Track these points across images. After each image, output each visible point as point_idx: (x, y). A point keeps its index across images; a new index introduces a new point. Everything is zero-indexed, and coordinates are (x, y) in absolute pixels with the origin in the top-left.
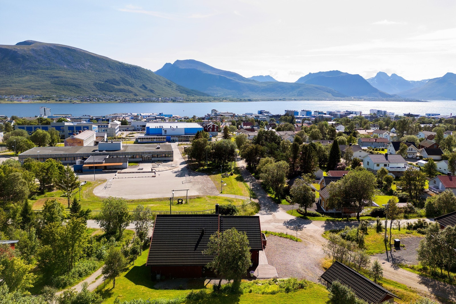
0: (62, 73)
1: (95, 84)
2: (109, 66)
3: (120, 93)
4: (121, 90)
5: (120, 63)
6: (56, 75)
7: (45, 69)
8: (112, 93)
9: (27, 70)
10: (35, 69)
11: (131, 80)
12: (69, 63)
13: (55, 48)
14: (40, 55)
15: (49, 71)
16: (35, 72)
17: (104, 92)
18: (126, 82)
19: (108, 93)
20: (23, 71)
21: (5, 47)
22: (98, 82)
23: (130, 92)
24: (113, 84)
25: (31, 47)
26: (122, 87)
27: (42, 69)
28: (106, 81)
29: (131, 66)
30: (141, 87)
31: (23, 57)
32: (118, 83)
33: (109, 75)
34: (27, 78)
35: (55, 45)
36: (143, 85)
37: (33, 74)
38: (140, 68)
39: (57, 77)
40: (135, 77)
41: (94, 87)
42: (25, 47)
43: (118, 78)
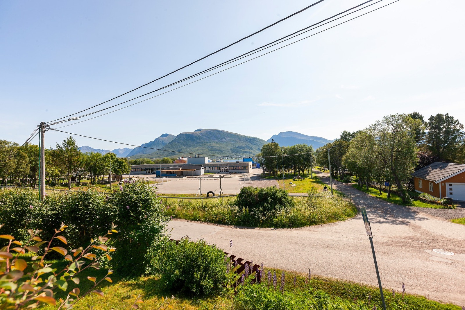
0: (214, 144)
1: (231, 149)
2: (239, 139)
3: (245, 154)
4: (245, 152)
5: (245, 136)
6: (211, 146)
7: (206, 143)
8: (240, 154)
9: (198, 144)
10: (202, 143)
11: (251, 146)
12: (218, 139)
13: (211, 131)
14: (204, 136)
15: (208, 144)
16: (200, 145)
17: (236, 153)
18: (248, 147)
19: (238, 154)
20: (196, 145)
21: (189, 133)
22: (232, 148)
23: (251, 153)
24: (241, 149)
25: (200, 132)
26: (246, 150)
27: (205, 143)
28: (237, 147)
29: (251, 137)
30: (257, 150)
31: (196, 137)
32: (244, 148)
33: (239, 144)
34: (197, 148)
35: (211, 130)
36: (259, 148)
37: (200, 146)
38: (257, 138)
39: (212, 147)
40: (254, 144)
41: (230, 151)
42: (197, 132)
43: (244, 145)
